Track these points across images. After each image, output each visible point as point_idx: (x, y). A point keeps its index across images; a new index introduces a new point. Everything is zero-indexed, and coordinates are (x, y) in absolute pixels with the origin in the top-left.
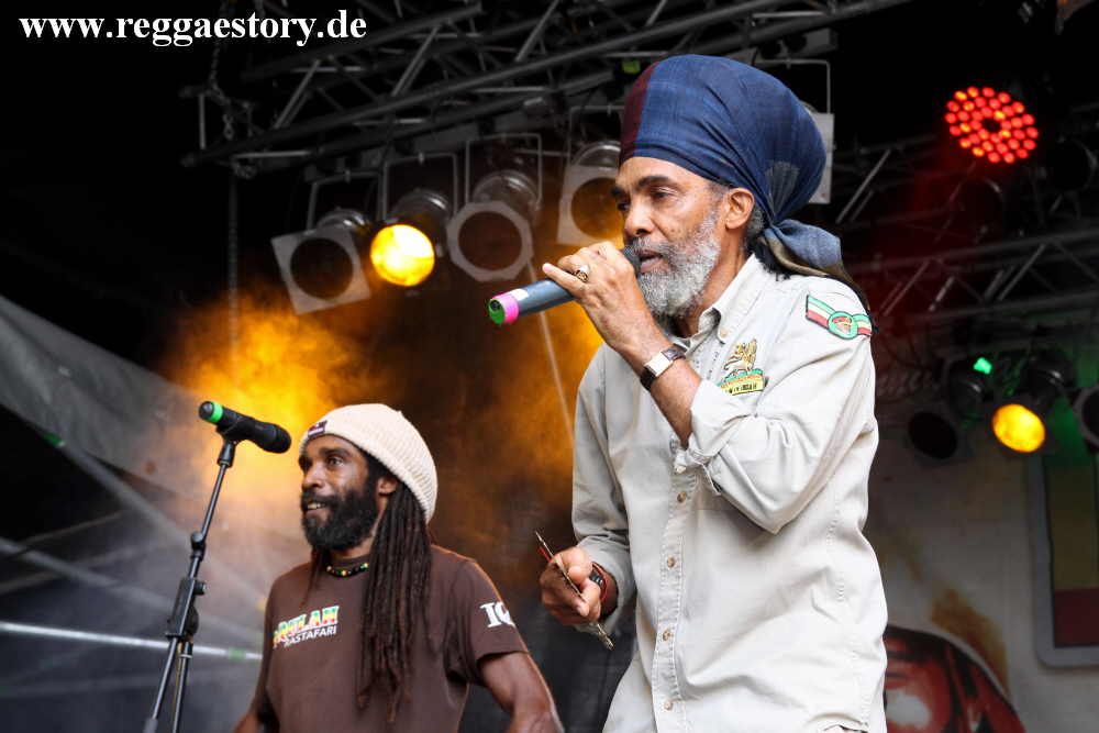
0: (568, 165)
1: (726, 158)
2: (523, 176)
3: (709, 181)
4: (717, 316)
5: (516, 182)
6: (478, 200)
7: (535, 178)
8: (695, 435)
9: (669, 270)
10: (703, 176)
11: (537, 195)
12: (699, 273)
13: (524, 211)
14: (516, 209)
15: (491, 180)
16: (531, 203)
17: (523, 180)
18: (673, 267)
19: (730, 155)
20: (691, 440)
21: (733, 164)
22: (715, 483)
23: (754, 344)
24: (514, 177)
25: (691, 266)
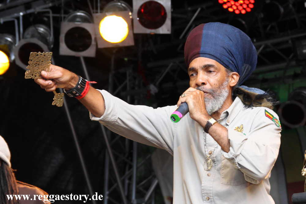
0: (63, 21)
1: (232, 61)
2: (45, 27)
3: (226, 68)
4: (227, 113)
5: (41, 30)
6: (26, 38)
7: (49, 27)
8: (232, 147)
9: (212, 97)
10: (224, 66)
11: (50, 35)
12: (222, 100)
13: (46, 42)
14: (42, 41)
15: (31, 29)
16: (48, 38)
17: (44, 29)
18: (214, 97)
19: (233, 59)
20: (231, 148)
21: (234, 63)
22: (238, 164)
23: (242, 126)
24: (41, 27)
25: (220, 97)
